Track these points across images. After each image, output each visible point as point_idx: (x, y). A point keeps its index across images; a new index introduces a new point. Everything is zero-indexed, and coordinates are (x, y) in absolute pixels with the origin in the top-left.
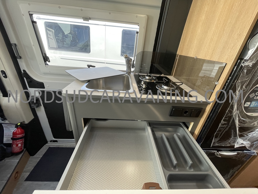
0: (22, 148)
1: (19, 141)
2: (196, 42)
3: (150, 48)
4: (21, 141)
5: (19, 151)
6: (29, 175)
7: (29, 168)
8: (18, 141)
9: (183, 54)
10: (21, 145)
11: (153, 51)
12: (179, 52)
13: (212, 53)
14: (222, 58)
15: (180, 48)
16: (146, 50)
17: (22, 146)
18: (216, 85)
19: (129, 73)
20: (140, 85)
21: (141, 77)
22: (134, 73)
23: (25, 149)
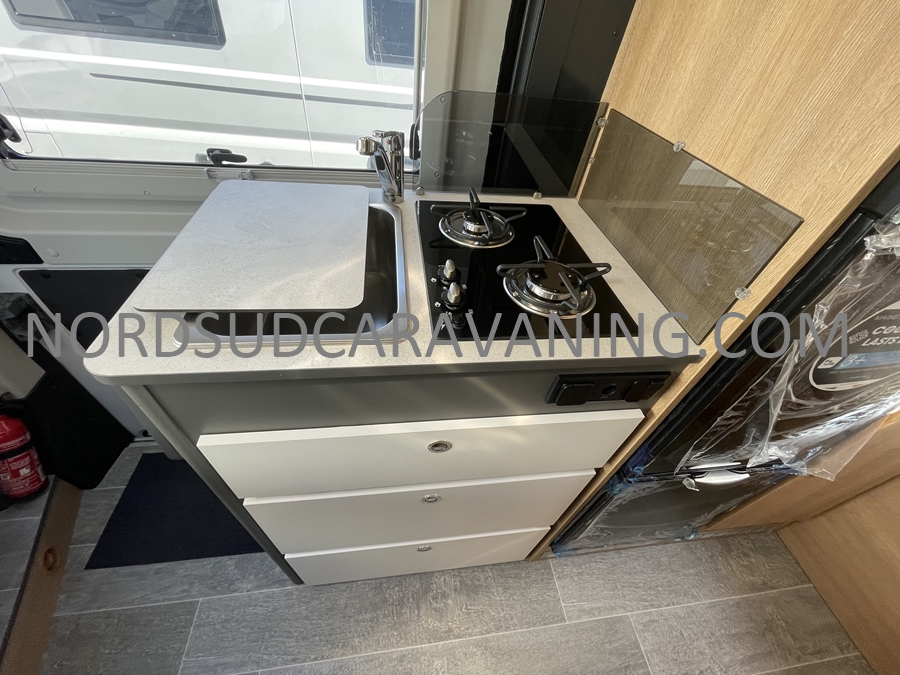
0: (39, 480)
1: (15, 460)
2: (691, 64)
3: (485, 77)
4: (27, 459)
5: (30, 488)
6: (94, 551)
7: (88, 529)
8: (12, 459)
9: (630, 110)
10: (28, 471)
11: (498, 90)
12: (610, 96)
13: (754, 150)
14: (791, 187)
15: (619, 71)
16: (465, 86)
17: (36, 472)
18: (737, 300)
19: (394, 197)
20: (439, 280)
21: (444, 221)
22: (419, 194)
23: (53, 476)
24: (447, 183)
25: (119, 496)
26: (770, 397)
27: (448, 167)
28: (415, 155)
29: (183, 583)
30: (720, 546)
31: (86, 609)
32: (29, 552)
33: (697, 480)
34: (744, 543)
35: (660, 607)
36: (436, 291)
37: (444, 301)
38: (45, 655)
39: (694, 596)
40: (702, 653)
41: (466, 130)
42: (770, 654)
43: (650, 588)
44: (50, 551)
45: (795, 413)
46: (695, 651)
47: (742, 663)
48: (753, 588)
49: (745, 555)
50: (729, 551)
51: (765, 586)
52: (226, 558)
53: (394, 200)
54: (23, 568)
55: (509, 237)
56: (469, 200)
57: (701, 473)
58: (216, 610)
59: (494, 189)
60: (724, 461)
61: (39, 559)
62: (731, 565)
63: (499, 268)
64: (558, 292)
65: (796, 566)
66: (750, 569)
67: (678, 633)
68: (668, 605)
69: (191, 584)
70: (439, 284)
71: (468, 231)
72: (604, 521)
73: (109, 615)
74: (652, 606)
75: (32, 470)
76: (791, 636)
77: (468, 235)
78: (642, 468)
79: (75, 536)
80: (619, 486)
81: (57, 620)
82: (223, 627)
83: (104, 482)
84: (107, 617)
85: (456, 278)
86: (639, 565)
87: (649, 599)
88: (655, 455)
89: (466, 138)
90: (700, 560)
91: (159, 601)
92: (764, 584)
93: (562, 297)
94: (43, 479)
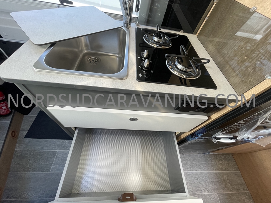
6: (27, 133)
18: (266, 79)
19: (128, 24)
20: (141, 58)
21: (145, 36)
22: (137, 25)
23: (14, 110)
24: (148, 23)
25: (35, 118)
26: (260, 119)
27: (149, 16)
28: (137, 10)
29: (53, 146)
30: (214, 157)
31: (25, 149)
32: (7, 131)
33: (218, 140)
34: (222, 157)
35: (193, 171)
36: (140, 62)
37: (142, 66)
38: (13, 160)
39: (203, 170)
40: (202, 185)
41: (158, 3)
42: (223, 188)
43: (191, 166)
44: (13, 132)
45: (264, 125)
46: (201, 185)
47: (214, 190)
48: (222, 170)
49: (221, 160)
50: (217, 158)
51: (225, 170)
52: (66, 140)
53: (127, 26)
54: (5, 136)
55: (170, 45)
56: (156, 29)
57: (220, 138)
58: (62, 154)
59: (165, 27)
60: (230, 136)
61: (10, 134)
62: (216, 162)
63: (166, 55)
64: (188, 68)
65: (236, 165)
66: (222, 165)
67: (196, 179)
68: (195, 171)
69: (55, 146)
70: (141, 59)
71: (154, 41)
72: (182, 147)
73: (31, 152)
74: (190, 170)
75: (6, 107)
76: (230, 184)
77: (154, 42)
78: (201, 135)
79: (21, 128)
80: (191, 139)
81: (16, 151)
82: (64, 159)
83: (30, 113)
84: (30, 152)
85: (148, 57)
86: (189, 159)
87: (190, 168)
88: (207, 132)
89: (157, 6)
90: (207, 160)
91: (46, 150)
92: (225, 169)
93: (188, 70)
94: (10, 110)
